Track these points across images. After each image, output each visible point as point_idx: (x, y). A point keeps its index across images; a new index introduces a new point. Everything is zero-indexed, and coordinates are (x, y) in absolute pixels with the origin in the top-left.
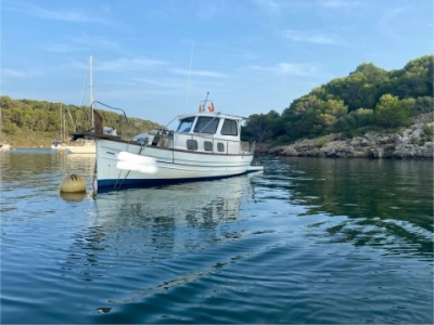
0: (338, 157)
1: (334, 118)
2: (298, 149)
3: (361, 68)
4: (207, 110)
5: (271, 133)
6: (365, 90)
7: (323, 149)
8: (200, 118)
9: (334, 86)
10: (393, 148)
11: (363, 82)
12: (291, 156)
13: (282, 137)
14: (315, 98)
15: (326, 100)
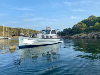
0: (85, 38)
1: (84, 29)
2: (75, 36)
3: (90, 17)
4: (48, 28)
5: (69, 33)
6: (92, 22)
7: (81, 36)
8: (46, 30)
9: (84, 21)
10: (99, 36)
11: (91, 20)
12: (73, 38)
13: (72, 34)
14: (79, 24)
15: (82, 25)
